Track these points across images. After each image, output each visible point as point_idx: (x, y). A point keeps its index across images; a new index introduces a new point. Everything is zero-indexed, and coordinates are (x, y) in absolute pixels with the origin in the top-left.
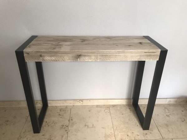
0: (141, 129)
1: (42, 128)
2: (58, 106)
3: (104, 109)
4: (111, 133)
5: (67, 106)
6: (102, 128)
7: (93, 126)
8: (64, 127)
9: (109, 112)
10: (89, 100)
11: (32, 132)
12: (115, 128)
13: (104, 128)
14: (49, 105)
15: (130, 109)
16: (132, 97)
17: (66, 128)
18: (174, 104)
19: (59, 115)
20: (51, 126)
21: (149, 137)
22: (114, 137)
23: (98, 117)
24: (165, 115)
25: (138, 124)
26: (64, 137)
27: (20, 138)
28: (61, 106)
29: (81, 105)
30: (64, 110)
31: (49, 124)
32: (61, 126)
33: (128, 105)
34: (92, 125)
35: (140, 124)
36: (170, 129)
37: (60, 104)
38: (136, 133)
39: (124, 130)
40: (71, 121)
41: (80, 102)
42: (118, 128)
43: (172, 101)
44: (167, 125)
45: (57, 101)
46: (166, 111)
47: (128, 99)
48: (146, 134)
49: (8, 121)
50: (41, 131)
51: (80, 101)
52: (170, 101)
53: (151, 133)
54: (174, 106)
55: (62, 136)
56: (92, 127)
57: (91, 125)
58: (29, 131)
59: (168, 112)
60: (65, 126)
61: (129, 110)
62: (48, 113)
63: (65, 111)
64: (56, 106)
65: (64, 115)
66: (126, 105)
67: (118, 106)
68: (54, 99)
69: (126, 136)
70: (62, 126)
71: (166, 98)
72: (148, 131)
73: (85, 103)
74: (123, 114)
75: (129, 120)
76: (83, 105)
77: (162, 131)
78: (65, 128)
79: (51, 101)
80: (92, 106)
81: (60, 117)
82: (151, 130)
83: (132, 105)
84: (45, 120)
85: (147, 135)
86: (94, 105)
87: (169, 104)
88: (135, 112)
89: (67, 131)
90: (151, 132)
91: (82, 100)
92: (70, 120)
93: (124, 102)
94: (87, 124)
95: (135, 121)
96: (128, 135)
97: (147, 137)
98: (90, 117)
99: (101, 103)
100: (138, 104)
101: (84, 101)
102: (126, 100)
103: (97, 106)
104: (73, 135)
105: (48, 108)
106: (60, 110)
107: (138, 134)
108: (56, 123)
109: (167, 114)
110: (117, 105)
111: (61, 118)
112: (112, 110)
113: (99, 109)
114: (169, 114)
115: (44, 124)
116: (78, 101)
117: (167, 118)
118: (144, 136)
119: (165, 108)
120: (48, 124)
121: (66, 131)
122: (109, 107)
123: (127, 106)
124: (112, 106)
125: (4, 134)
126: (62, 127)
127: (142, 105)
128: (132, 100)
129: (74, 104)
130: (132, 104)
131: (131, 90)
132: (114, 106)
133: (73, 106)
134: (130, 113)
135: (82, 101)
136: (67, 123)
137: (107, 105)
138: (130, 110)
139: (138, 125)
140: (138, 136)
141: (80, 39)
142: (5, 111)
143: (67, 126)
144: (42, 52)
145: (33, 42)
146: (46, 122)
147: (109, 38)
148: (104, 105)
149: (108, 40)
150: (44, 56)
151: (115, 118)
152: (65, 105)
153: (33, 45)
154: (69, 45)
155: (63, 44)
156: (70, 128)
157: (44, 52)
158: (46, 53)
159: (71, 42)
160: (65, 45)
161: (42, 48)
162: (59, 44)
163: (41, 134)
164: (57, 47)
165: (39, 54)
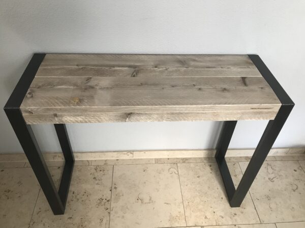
0: (228, 205)
1: (67, 204)
2: (92, 161)
3: (169, 166)
4: (180, 212)
5: (106, 161)
6: (166, 203)
7: (150, 200)
8: (103, 203)
9: (177, 173)
10: (143, 152)
11: (51, 212)
12: (186, 203)
13: (168, 204)
15: (210, 166)
16: (215, 147)
17: (107, 206)
18: (283, 157)
19: (95, 178)
20: (83, 201)
21: (239, 220)
22: (184, 221)
23: (158, 183)
24: (267, 179)
25: (223, 195)
26: (104, 221)
27: (32, 223)
28: (95, 161)
29: (131, 159)
30: (101, 168)
31: (78, 197)
32: (99, 201)
33: (209, 158)
34: (149, 198)
35: (226, 196)
36: (273, 206)
37: (95, 158)
38: (220, 213)
39: (200, 207)
40: (114, 190)
41: (128, 155)
42: (190, 204)
43: (281, 153)
44: (268, 198)
45: (90, 154)
46: (269, 171)
47: (209, 149)
48: (235, 214)
49: (9, 191)
50: (66, 210)
53: (242, 213)
54: (282, 160)
55: (102, 220)
56: (148, 201)
58: (46, 211)
59: (272, 173)
60: (104, 201)
61: (208, 169)
62: (75, 174)
63: (104, 170)
64: (88, 161)
65: (101, 180)
66: (205, 158)
67: (191, 161)
68: (84, 150)
69: (204, 218)
70: (99, 199)
72: (238, 208)
73: (137, 156)
74: (198, 177)
75: (209, 188)
76: (134, 158)
77: (261, 209)
78: (104, 205)
80: (149, 160)
81: (97, 182)
82: (242, 208)
83: (215, 159)
85: (236, 217)
86: (152, 159)
87: (274, 157)
88: (219, 173)
89: (108, 210)
90: (243, 210)
91: (131, 152)
92: (113, 188)
93: (202, 154)
94: (141, 197)
95: (217, 190)
96: (206, 218)
97: (236, 220)
98: (145, 183)
99: (164, 155)
101: (134, 152)
102: (204, 151)
103: (158, 161)
104: (119, 217)
105: (76, 164)
106: (96, 169)
107: (222, 214)
108: (90, 195)
109: (270, 176)
110: (190, 158)
111: (97, 184)
112: (182, 169)
113: (160, 166)
114: (272, 176)
115: (70, 195)
116: (126, 153)
117: (270, 184)
118: (231, 218)
119: (268, 164)
120: (76, 197)
122: (175, 162)
123: (205, 161)
124: (181, 161)
125: (5, 216)
126: (100, 203)
127: (230, 158)
128: (215, 151)
129: (117, 157)
130: (214, 156)
132: (184, 160)
133: (117, 160)
134: (210, 175)
135: (131, 153)
136: (107, 194)
137: (174, 159)
138: (212, 169)
139: (222, 198)
140: (223, 218)
141: (130, 66)
142: (2, 171)
143: (108, 201)
144: (56, 110)
145: (39, 78)
146: (73, 193)
147: (183, 61)
148: (168, 159)
149: (183, 69)
150: (62, 116)
151: (186, 184)
152: (103, 159)
153: (39, 87)
154: (107, 88)
155: (96, 85)
156: (113, 205)
157: (61, 109)
158: (65, 110)
159: (111, 75)
160: (101, 89)
161: (57, 98)
162: (89, 84)
163: (65, 216)
164: (87, 93)
165: (52, 113)
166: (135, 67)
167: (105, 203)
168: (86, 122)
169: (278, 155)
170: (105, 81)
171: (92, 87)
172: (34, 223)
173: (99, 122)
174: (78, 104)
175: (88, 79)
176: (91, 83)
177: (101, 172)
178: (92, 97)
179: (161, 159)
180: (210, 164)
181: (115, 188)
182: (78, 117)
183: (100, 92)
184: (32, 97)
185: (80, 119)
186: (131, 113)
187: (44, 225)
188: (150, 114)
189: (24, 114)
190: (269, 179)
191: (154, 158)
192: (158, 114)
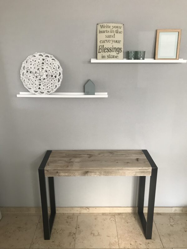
0: (144, 238)
1: (51, 235)
2: (65, 213)
3: (110, 217)
4: (116, 241)
5: (74, 213)
6: (107, 236)
7: (98, 234)
8: (71, 235)
9: (114, 220)
10: (95, 208)
11: (43, 239)
12: (119, 237)
13: (108, 236)
14: (57, 212)
15: (135, 217)
16: (137, 205)
17: (74, 236)
18: (180, 213)
19: (67, 222)
20: (60, 233)
21: (151, 246)
22: (118, 246)
23: (103, 225)
24: (169, 225)
25: (142, 233)
26: (72, 244)
27: (32, 243)
28: (68, 213)
29: (88, 213)
31: (57, 231)
33: (134, 213)
34: (98, 233)
35: (143, 233)
36: (172, 239)
37: (67, 211)
38: (139, 242)
39: (128, 239)
40: (77, 228)
41: (86, 210)
42: (122, 237)
43: (178, 211)
44: (169, 235)
45: (65, 208)
46: (171, 221)
47: (133, 207)
48: (149, 243)
49: (20, 227)
50: (51, 238)
51: (86, 209)
52: (176, 210)
53: (153, 242)
54: (179, 215)
55: (70, 244)
57: (96, 234)
58: (40, 238)
59: (173, 222)
60: (72, 234)
61: (134, 219)
62: (56, 220)
63: (72, 218)
64: (63, 213)
65: (71, 223)
66: (132, 213)
67: (123, 214)
68: (62, 206)
69: (129, 245)
70: (69, 233)
71: (172, 207)
72: (150, 240)
73: (91, 211)
74: (127, 223)
75: (133, 229)
76: (90, 212)
77: (164, 241)
78: (72, 236)
79: (59, 208)
80: (98, 213)
81: (68, 224)
83: (137, 214)
84: (54, 227)
85: (149, 245)
86: (100, 213)
87: (175, 213)
88: (140, 221)
90: (153, 241)
91: (88, 208)
92: (77, 227)
93: (129, 210)
94: (93, 232)
95: (139, 230)
96: (131, 244)
97: (149, 246)
98: (96, 225)
99: (107, 211)
100: (144, 212)
101: (90, 208)
102: (131, 208)
103: (103, 214)
104: (80, 242)
105: (56, 215)
106: (68, 218)
107: (141, 243)
108: (64, 230)
109: (171, 223)
110: (123, 213)
111: (68, 225)
112: (117, 218)
113: (104, 217)
114: (172, 224)
115: (53, 230)
116: (85, 208)
117: (171, 228)
118: (146, 245)
119: (170, 217)
120: (56, 231)
121: (73, 238)
122: (114, 215)
123: (132, 215)
125: (18, 239)
128: (137, 208)
129: (80, 211)
130: (137, 212)
131: (136, 198)
132: (119, 214)
133: (80, 213)
134: (134, 222)
135: (88, 209)
136: (74, 230)
137: (113, 213)
138: (135, 219)
139: (141, 235)
140: (141, 244)
141: (88, 154)
142: (16, 217)
143: (74, 234)
144: (58, 170)
145: (50, 159)
146: (55, 229)
147: (112, 152)
148: (110, 213)
149: (111, 155)
150: (60, 173)
151: (120, 226)
152: (72, 212)
153: (51, 162)
154: (78, 162)
155: (74, 161)
156: (77, 236)
157: (60, 169)
158: (61, 170)
159: (80, 158)
160: (76, 162)
161: (58, 166)
162: (71, 161)
163: (51, 240)
164: (70, 164)
165: (56, 171)
166: (90, 154)
167: (72, 235)
168: (69, 176)
169: (177, 212)
170: (77, 160)
171: (72, 162)
172: (34, 243)
173: (74, 176)
174: (67, 167)
175: (71, 159)
176: (72, 160)
177: (71, 219)
178: (72, 165)
179: (105, 213)
180: (134, 216)
181: (79, 227)
182: (66, 173)
183: (75, 163)
184: (48, 165)
185: (67, 174)
186: (88, 172)
187: (39, 244)
188: (96, 172)
189: (45, 172)
190: (171, 225)
191: (102, 212)
192: (99, 172)
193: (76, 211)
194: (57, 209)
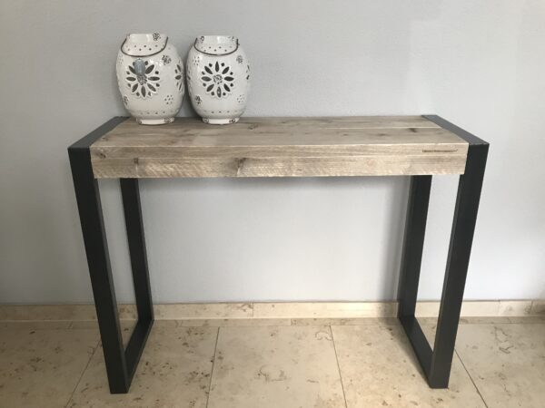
0: (424, 386)
1: (134, 379)
2: (182, 321)
3: (316, 330)
4: (336, 394)
5: (206, 321)
6: (309, 381)
7: (281, 375)
8: (197, 379)
9: (329, 338)
10: (270, 305)
11: (106, 390)
12: (346, 382)
13: (313, 382)
14: (156, 318)
15: (390, 330)
16: (395, 297)
17: (205, 382)
18: (522, 318)
19: (185, 344)
20: (162, 375)
23: (297, 352)
24: (497, 348)
25: (414, 370)
26: (198, 404)
27: (70, 405)
28: (189, 321)
29: (249, 320)
30: (197, 331)
31: (154, 370)
32: (190, 376)
33: (387, 319)
34: (280, 373)
35: (419, 372)
37: (188, 315)
38: (409, 397)
39: (374, 387)
40: (217, 360)
41: (245, 310)
42: (355, 382)
43: (517, 310)
44: (502, 376)
45: (180, 307)
46: (498, 337)
47: (385, 301)
48: (440, 400)
49: (38, 360)
50: (131, 387)
51: (245, 307)
52: (511, 309)
53: (453, 397)
54: (522, 323)
55: (193, 403)
56: (278, 378)
57: (275, 375)
58: (97, 388)
60: (200, 375)
61: (387, 334)
62: (153, 338)
63: (202, 333)
64: (176, 321)
65: (197, 346)
66: (381, 319)
67: (356, 323)
69: (380, 404)
70: (191, 373)
71: (499, 301)
72: (443, 390)
73: (260, 313)
74: (369, 344)
75: (389, 360)
76: (254, 317)
79: (163, 306)
80: (282, 321)
81: (189, 349)
82: (452, 390)
83: (397, 321)
84: (145, 357)
85: (441, 404)
86: (286, 320)
87: (508, 318)
88: (406, 339)
89: (207, 389)
91: (250, 304)
92: (217, 357)
93: (371, 310)
94: (264, 371)
95: (404, 364)
96: (384, 403)
98: (273, 351)
99: (309, 312)
100: (416, 315)
101: (255, 305)
102: (378, 305)
103: (295, 322)
104: (224, 399)
106: (189, 332)
107: (415, 399)
108: (176, 366)
109: (501, 345)
110: (354, 319)
111: (189, 352)
112: (339, 335)
113: (299, 329)
114: (505, 345)
115: (141, 368)
116: (240, 305)
117: (503, 356)
118: (431, 405)
119: (496, 328)
120: (151, 369)
121: (204, 387)
122: (327, 324)
123: (381, 323)
124: (338, 323)
126: (192, 379)
127: (424, 319)
128: (396, 305)
129: (227, 315)
130: (396, 316)
132: (343, 321)
133: (226, 320)
134: (389, 342)
135: (250, 307)
136: (205, 366)
137: (325, 319)
138: (392, 334)
139: (414, 375)
140: (416, 404)
143: (207, 376)
146: (147, 364)
147: (325, 120)
148: (315, 319)
151: (347, 354)
152: (201, 318)
153: (117, 134)
156: (214, 381)
157: (144, 151)
158: (150, 152)
163: (131, 395)
167: (200, 380)
169: (514, 314)
171: (190, 135)
172: (74, 404)
177: (198, 336)
179: (301, 319)
180: (389, 326)
181: (221, 358)
182: (167, 166)
184: (106, 140)
185: (170, 168)
187: (91, 407)
190: (500, 349)
191: (290, 317)
192: (283, 161)
193: (214, 314)
194: (155, 308)
